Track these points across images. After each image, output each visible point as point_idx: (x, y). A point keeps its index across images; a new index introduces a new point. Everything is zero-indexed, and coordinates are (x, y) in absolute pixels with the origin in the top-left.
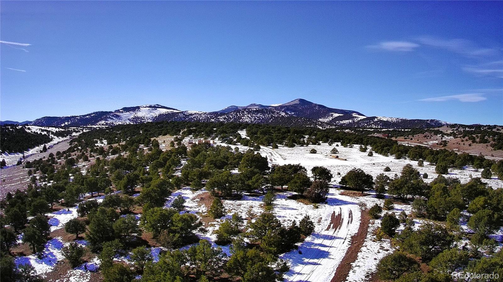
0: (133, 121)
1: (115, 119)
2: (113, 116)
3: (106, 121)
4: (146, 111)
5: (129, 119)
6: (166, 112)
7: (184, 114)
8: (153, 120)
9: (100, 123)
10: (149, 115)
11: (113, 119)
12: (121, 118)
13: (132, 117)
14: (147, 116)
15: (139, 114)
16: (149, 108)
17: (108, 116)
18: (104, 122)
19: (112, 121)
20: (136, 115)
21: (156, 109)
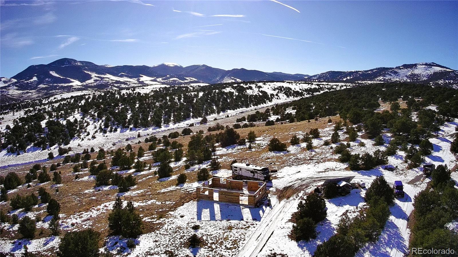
0: (410, 78)
1: (393, 75)
2: (391, 72)
3: (384, 77)
4: (422, 69)
5: (406, 76)
6: (440, 70)
7: (455, 74)
8: (428, 78)
9: (378, 79)
10: (425, 73)
11: (391, 75)
12: (399, 74)
13: (410, 74)
14: (423, 73)
15: (416, 72)
16: (425, 66)
17: (387, 72)
18: (382, 77)
19: (390, 77)
20: (413, 72)
21: (431, 68)
